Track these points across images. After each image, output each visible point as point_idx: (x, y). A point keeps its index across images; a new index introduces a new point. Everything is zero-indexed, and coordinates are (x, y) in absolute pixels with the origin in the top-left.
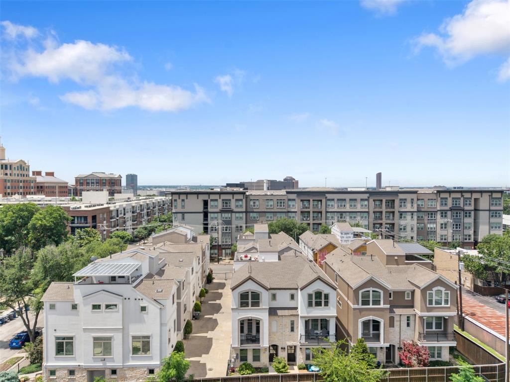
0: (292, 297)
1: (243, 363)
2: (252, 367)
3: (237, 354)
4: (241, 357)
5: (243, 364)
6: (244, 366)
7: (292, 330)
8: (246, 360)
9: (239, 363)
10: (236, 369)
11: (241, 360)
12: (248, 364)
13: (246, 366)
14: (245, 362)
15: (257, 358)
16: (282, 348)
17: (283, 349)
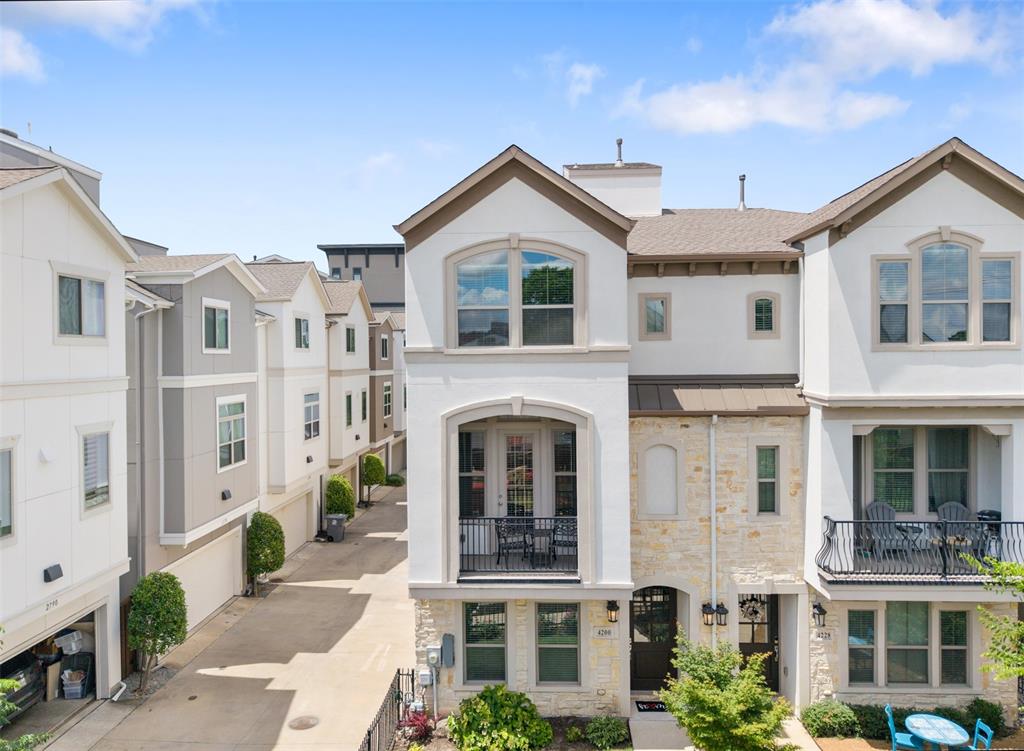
0: (763, 316)
1: (479, 687)
2: (531, 712)
3: (448, 639)
4: (469, 653)
5: (482, 697)
6: (483, 707)
7: (768, 500)
8: (501, 674)
9: (456, 691)
10: (442, 724)
11: (473, 673)
12: (508, 696)
13: (496, 706)
14: (492, 684)
15: (559, 665)
16: (706, 608)
17: (715, 611)
